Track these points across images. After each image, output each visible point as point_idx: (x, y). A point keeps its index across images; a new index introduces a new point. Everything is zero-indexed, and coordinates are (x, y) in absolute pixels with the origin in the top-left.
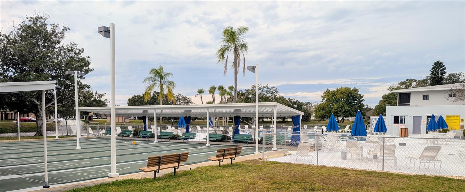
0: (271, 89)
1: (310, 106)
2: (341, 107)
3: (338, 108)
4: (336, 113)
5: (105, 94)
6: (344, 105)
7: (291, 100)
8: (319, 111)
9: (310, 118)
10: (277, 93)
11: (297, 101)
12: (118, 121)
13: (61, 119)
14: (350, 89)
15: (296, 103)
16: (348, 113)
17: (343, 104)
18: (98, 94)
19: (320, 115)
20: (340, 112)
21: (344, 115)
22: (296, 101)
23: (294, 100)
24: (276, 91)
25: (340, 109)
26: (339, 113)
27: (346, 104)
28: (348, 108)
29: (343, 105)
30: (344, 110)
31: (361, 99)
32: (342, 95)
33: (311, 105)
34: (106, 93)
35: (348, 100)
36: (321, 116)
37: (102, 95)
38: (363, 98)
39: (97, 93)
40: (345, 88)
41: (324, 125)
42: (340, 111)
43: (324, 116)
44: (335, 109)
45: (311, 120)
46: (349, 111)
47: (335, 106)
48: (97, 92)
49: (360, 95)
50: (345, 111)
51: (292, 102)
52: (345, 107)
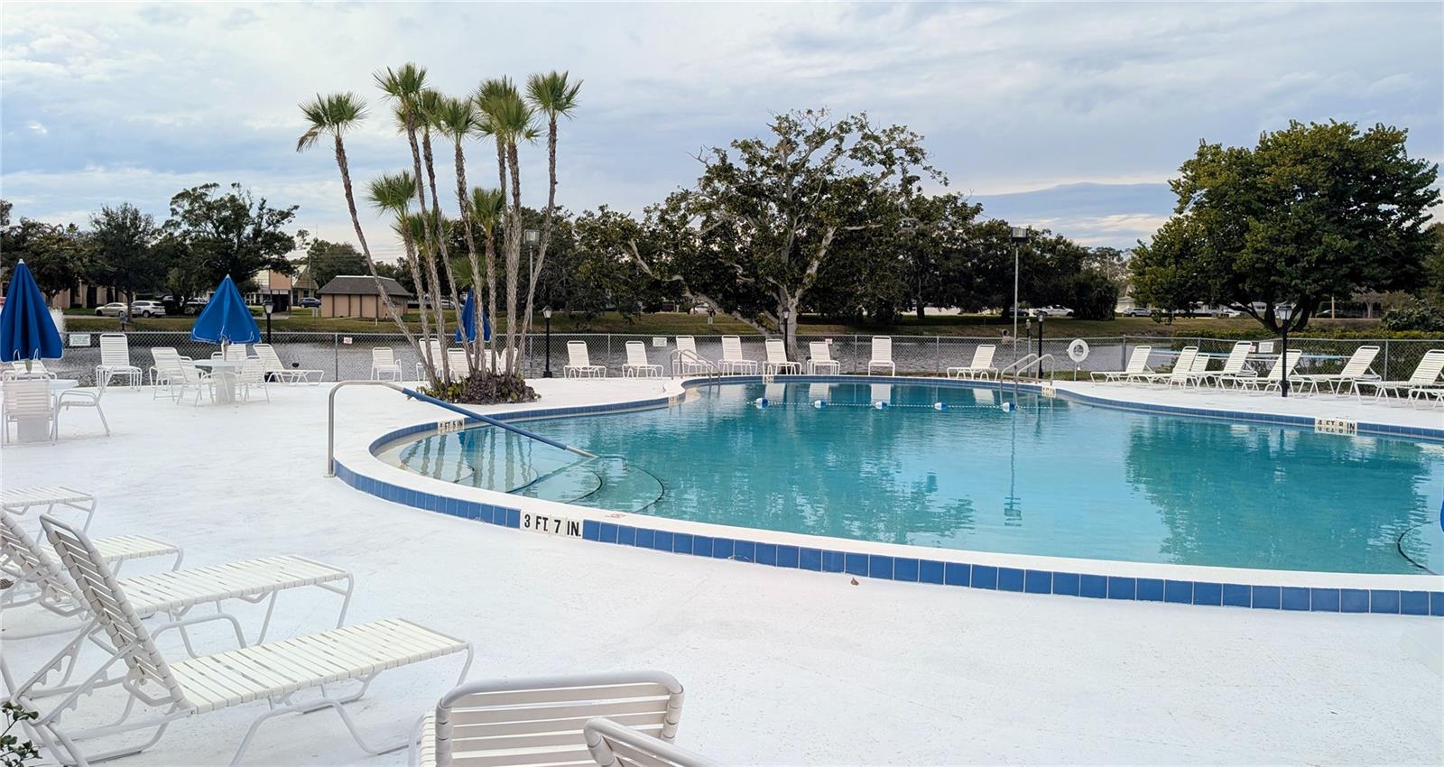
0: (884, 138)
1: (1112, 264)
2: (1299, 235)
3: (1275, 241)
4: (1259, 270)
5: (294, 212)
6: (1314, 228)
7: (1037, 233)
8: (1161, 263)
9: (1114, 307)
10: (916, 161)
11: (1059, 240)
12: (359, 313)
13: (149, 304)
14: (1348, 130)
15: (1054, 247)
16: (1345, 270)
17: (1311, 217)
18: (270, 210)
19: (1162, 284)
20: (1288, 265)
21: (1315, 281)
22: (1054, 238)
23: (1046, 235)
24: (911, 152)
25: (1291, 250)
26: (1281, 274)
27: (1328, 218)
28: (1340, 243)
29: (1312, 223)
30: (1316, 252)
31: (1420, 192)
32: (1299, 168)
33: (1119, 260)
34: (296, 207)
35: (1338, 196)
36: (1167, 291)
37: (284, 215)
38: (1432, 187)
39: (267, 206)
40: (1320, 130)
41: (1195, 343)
42: (1291, 261)
43: (1190, 289)
44: (1256, 251)
45: (1120, 315)
46: (1346, 260)
47: (1259, 231)
48: (265, 201)
49: (1414, 168)
50: (1321, 260)
51: (1038, 242)
52: (1326, 239)
